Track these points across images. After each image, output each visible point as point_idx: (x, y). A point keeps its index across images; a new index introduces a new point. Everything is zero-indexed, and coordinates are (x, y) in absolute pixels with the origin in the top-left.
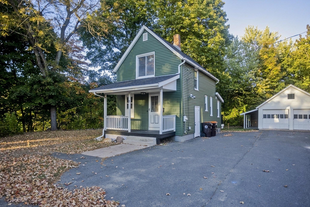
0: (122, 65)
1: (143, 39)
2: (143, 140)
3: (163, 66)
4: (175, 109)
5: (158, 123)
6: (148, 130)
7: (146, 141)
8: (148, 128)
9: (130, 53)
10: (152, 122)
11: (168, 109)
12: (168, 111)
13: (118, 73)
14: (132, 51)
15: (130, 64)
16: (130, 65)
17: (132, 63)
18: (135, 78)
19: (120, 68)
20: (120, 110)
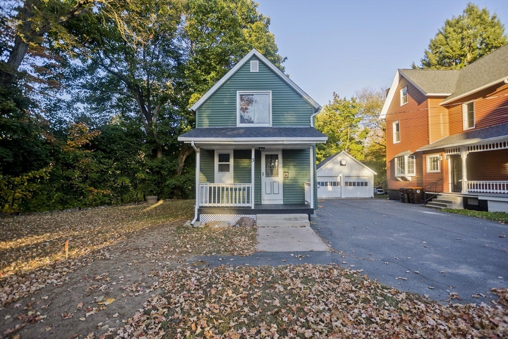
0: (208, 101)
1: (251, 68)
2: (290, 219)
3: (285, 112)
4: (305, 174)
5: (278, 194)
6: (261, 204)
7: (296, 219)
8: (261, 202)
9: (225, 85)
10: (268, 191)
11: (295, 174)
12: (294, 176)
13: (200, 113)
14: (228, 83)
15: (225, 101)
16: (225, 104)
17: (230, 101)
18: (235, 124)
19: (203, 106)
20: (203, 173)
